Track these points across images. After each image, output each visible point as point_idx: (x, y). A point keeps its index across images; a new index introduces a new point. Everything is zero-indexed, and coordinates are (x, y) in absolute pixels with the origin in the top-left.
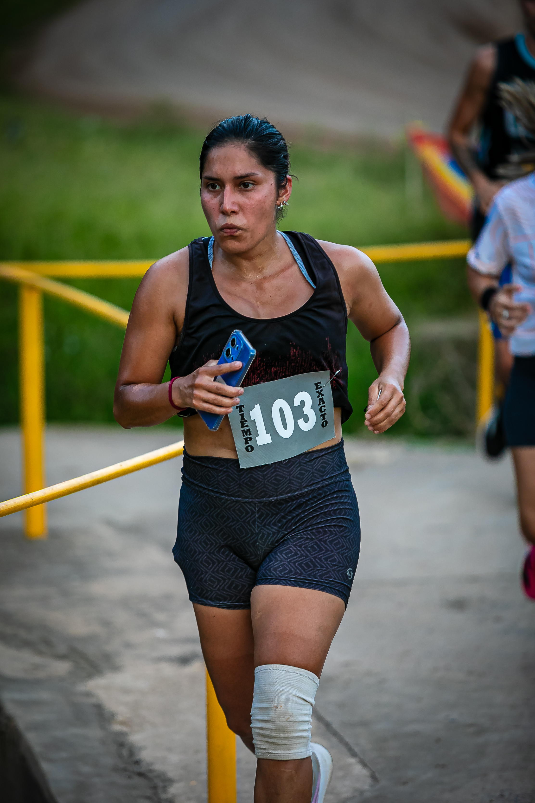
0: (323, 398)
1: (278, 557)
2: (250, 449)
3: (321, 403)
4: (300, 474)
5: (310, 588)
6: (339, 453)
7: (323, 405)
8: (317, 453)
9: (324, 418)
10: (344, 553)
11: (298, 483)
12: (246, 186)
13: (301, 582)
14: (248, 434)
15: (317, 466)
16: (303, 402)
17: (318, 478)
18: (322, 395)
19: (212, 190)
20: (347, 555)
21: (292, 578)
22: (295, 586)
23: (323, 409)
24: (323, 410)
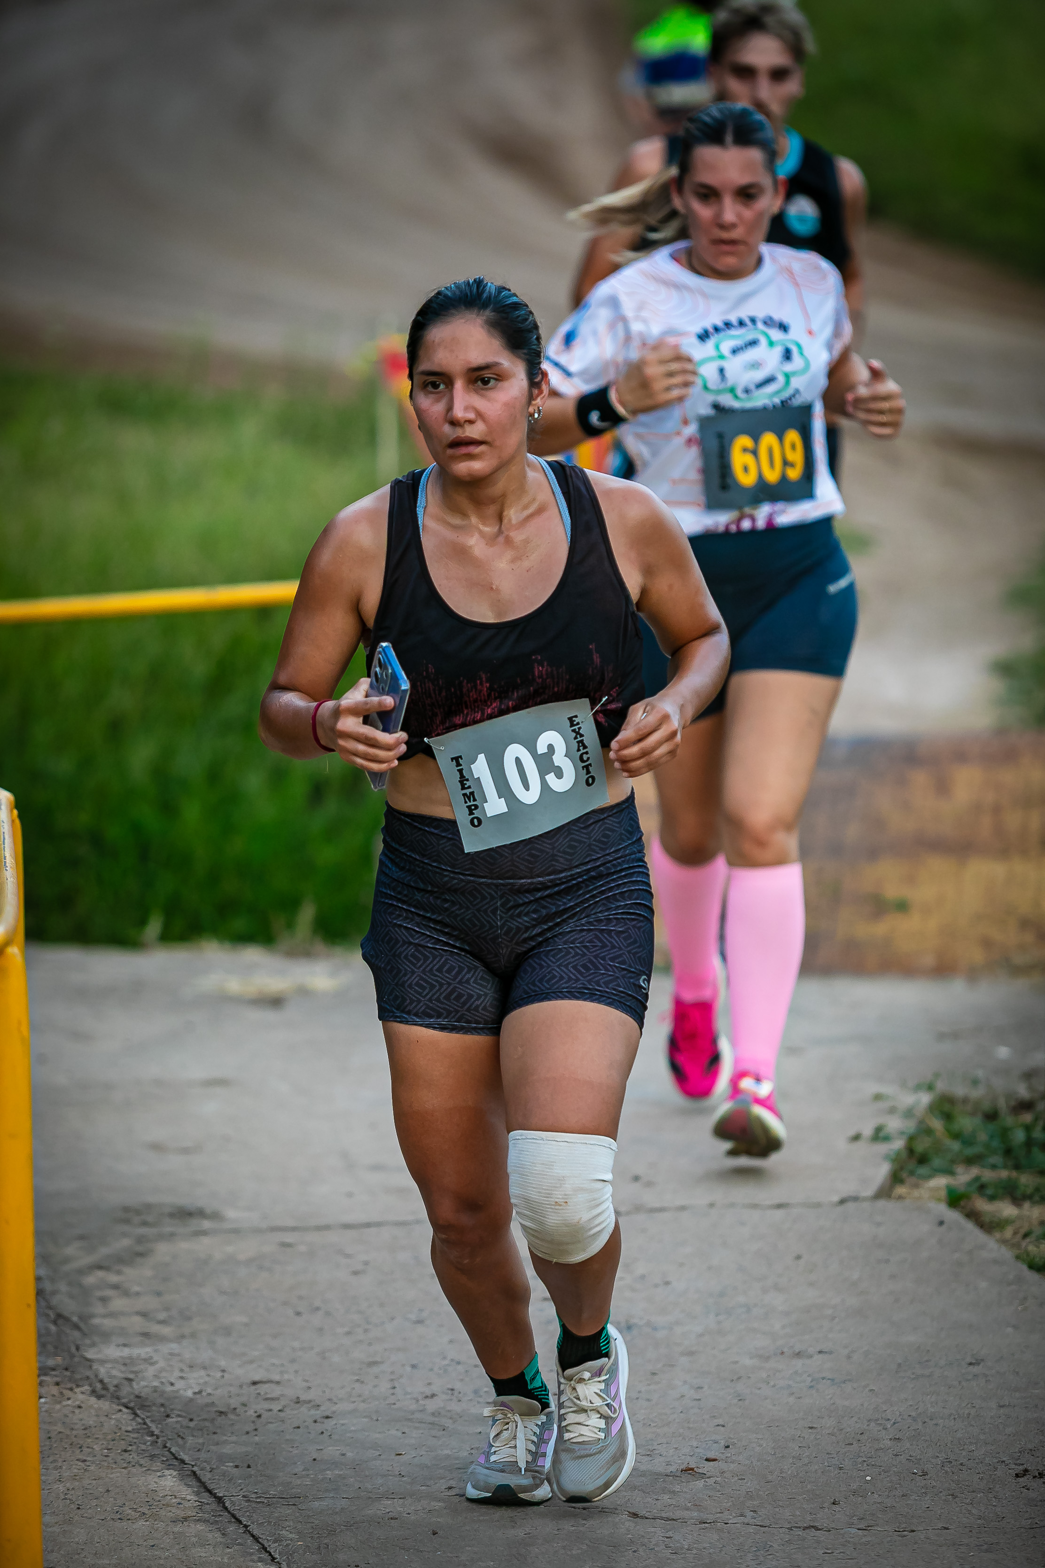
0: (583, 740)
1: (543, 963)
2: (476, 823)
3: (581, 748)
4: (570, 847)
5: (592, 1001)
6: (629, 813)
7: (585, 751)
8: (596, 814)
9: (588, 772)
10: (636, 953)
11: (567, 860)
12: (485, 382)
13: (577, 992)
14: (472, 799)
15: (597, 834)
16: (551, 747)
17: (598, 853)
18: (582, 736)
19: (434, 390)
20: (640, 956)
21: (564, 988)
22: (570, 999)
23: (585, 757)
24: (585, 759)
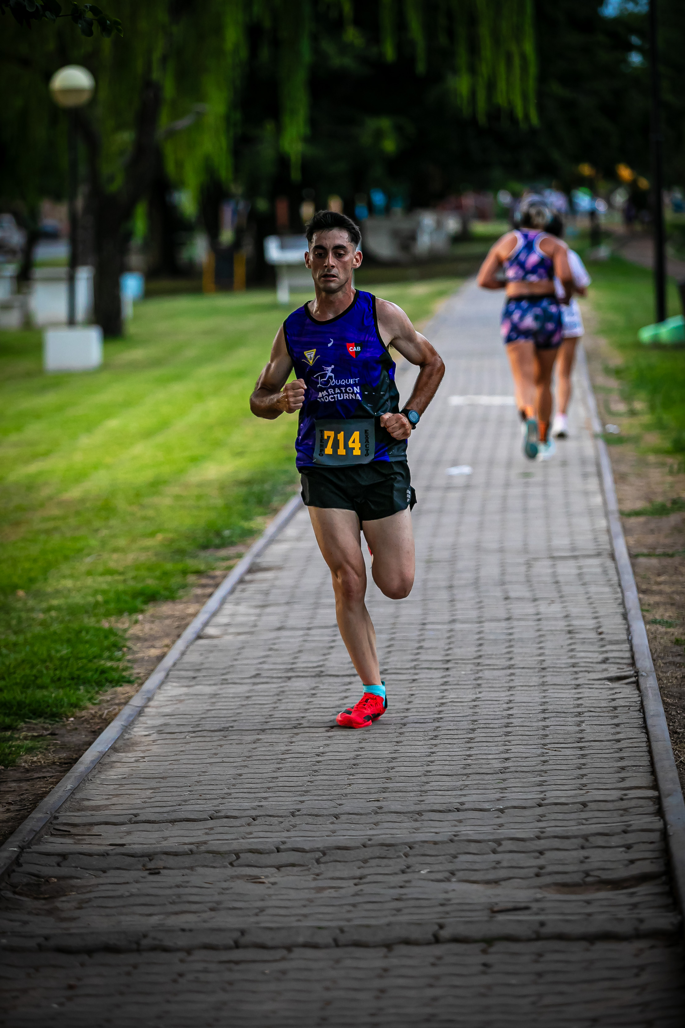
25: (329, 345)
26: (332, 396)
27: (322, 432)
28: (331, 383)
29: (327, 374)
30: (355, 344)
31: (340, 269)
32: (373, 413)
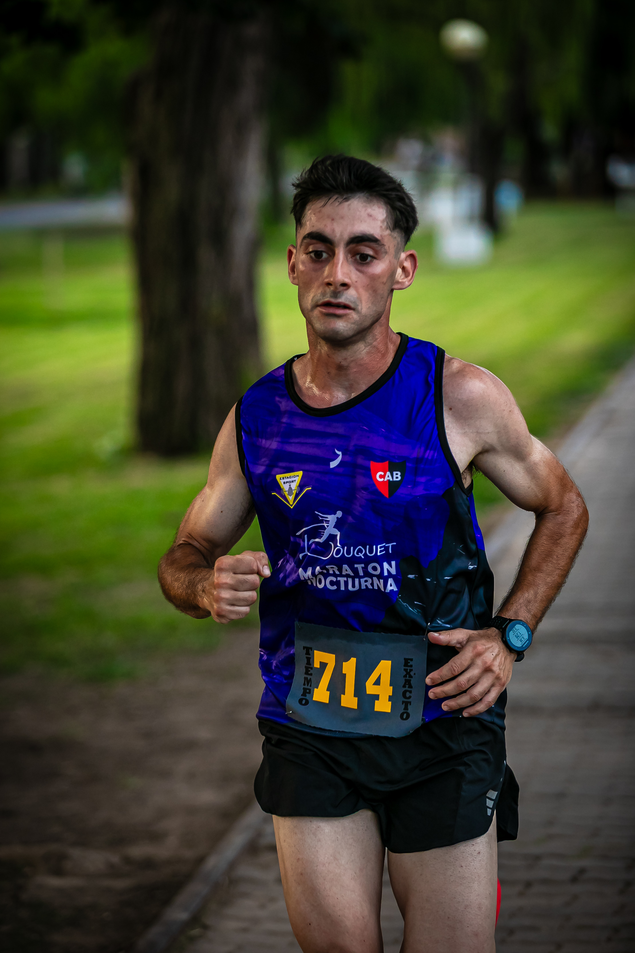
25: (333, 464)
26: (334, 579)
27: (309, 652)
28: (333, 552)
29: (324, 528)
30: (390, 464)
31: (361, 290)
32: (424, 624)
